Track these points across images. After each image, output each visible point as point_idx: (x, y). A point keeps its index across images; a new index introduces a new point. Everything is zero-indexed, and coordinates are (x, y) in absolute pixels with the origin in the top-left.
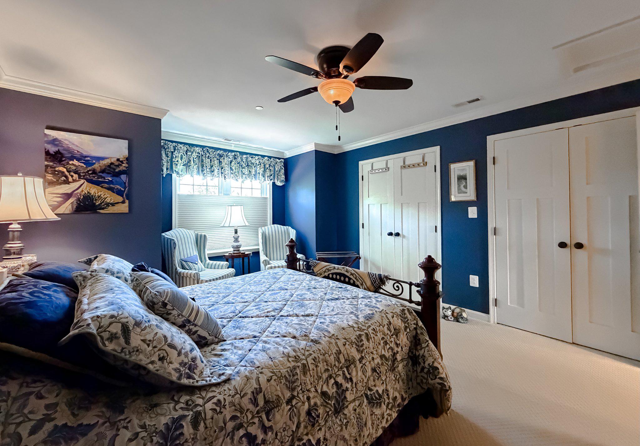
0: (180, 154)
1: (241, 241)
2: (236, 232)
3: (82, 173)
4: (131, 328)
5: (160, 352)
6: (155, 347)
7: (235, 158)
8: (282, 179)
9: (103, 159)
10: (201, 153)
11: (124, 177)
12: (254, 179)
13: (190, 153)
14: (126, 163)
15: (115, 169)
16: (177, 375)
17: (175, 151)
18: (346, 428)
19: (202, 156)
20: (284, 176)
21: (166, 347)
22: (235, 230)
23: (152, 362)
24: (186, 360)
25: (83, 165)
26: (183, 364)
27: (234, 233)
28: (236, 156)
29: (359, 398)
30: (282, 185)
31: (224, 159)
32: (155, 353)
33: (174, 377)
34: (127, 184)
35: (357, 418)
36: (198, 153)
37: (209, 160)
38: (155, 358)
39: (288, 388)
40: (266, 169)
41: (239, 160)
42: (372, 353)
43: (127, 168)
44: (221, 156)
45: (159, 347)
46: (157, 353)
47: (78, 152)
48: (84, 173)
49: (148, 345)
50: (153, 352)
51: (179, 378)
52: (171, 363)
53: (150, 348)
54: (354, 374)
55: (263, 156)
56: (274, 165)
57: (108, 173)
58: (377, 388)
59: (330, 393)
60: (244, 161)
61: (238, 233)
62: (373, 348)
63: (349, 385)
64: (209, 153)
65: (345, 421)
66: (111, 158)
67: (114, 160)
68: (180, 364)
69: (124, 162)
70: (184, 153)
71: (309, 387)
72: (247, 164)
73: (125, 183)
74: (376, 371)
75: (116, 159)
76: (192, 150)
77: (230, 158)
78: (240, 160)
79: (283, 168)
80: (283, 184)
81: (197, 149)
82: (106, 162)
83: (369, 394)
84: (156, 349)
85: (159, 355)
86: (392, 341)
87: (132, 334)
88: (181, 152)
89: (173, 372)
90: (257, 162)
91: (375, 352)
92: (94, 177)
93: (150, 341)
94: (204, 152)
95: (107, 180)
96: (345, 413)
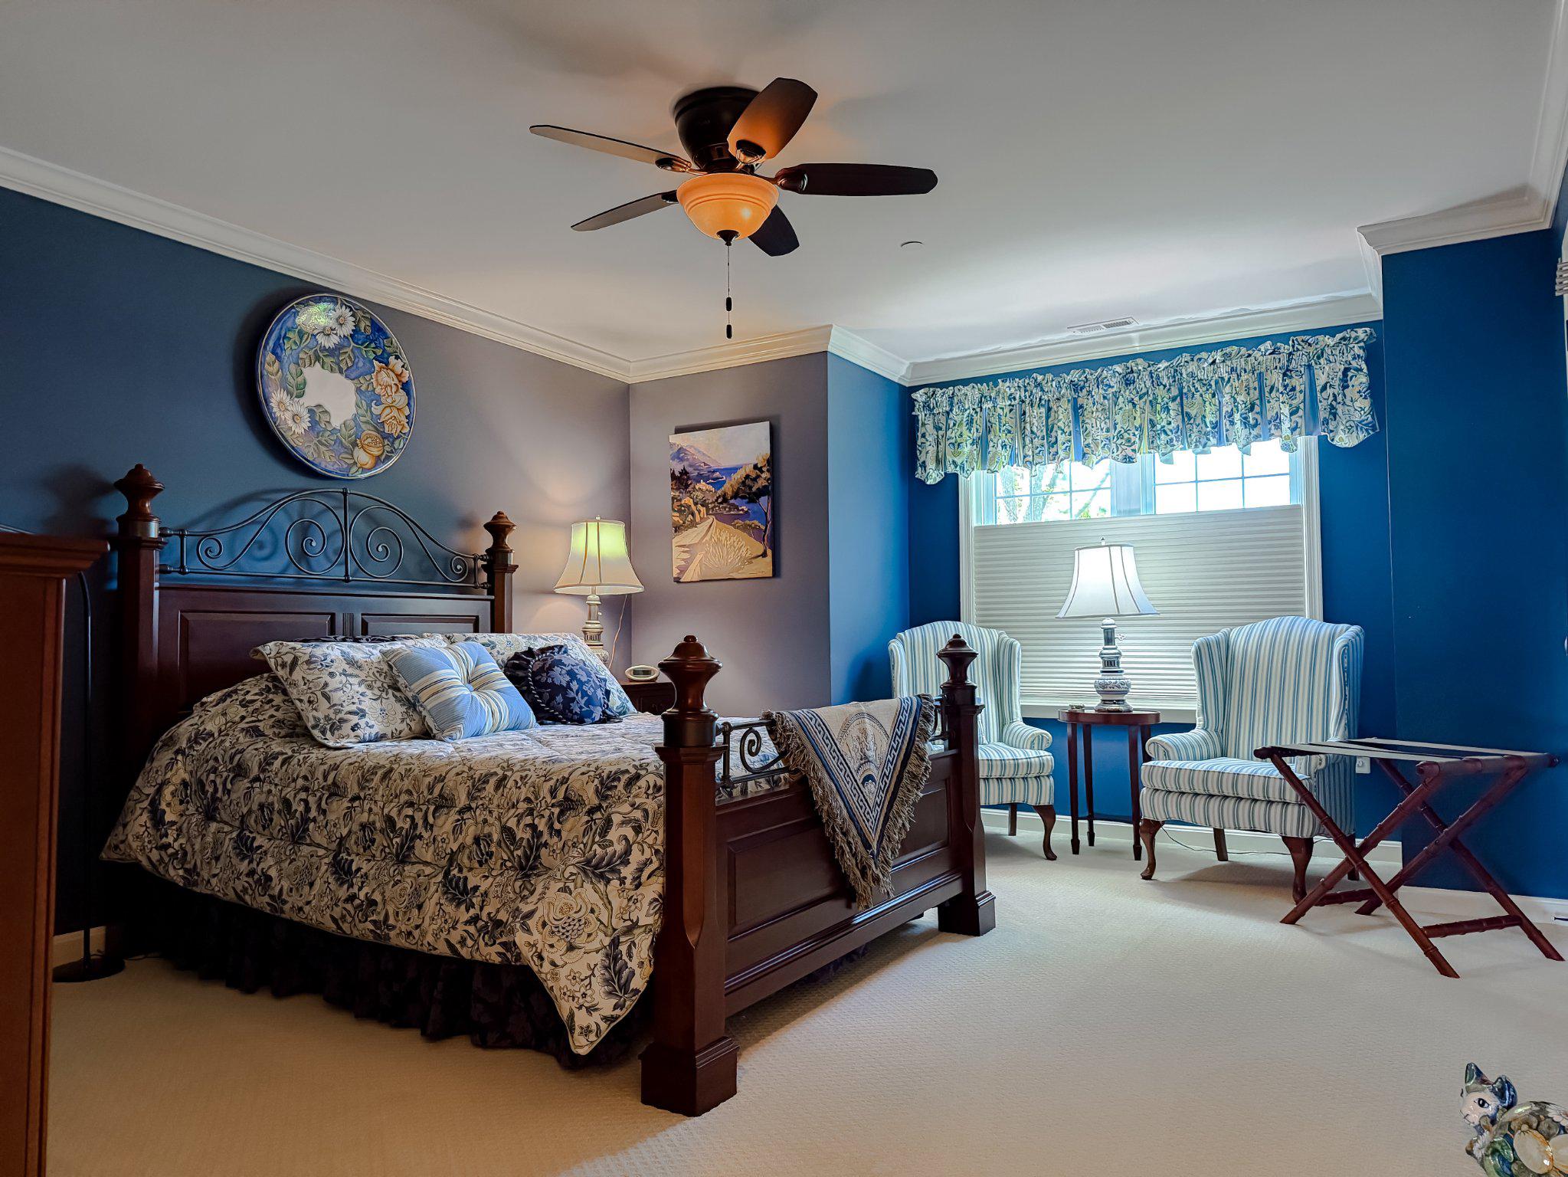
0: (966, 414)
1: (1131, 670)
2: (1109, 640)
3: (711, 503)
4: (299, 663)
5: (311, 695)
6: (310, 688)
7: (1128, 383)
8: (1357, 417)
9: (735, 470)
10: (1017, 397)
11: (764, 501)
12: (1213, 441)
13: (990, 405)
14: (768, 471)
15: (750, 488)
16: (313, 723)
17: (951, 410)
18: (393, 886)
19: (1023, 402)
20: (1366, 404)
21: (319, 694)
22: (1106, 631)
23: (301, 701)
24: (332, 716)
25: (710, 487)
26: (327, 718)
27: (1103, 641)
28: (1132, 372)
29: (436, 867)
30: (1356, 442)
31: (1089, 392)
32: (307, 693)
33: (310, 723)
34: (769, 517)
35: (416, 889)
36: (1011, 397)
37: (1043, 410)
38: (305, 698)
39: (359, 784)
40: (1267, 389)
41: (1144, 383)
42: (490, 812)
43: (769, 479)
44: (1076, 387)
45: (313, 689)
46: (308, 695)
47: (705, 464)
48: (713, 502)
49: (305, 684)
50: (305, 691)
51: (314, 727)
52: (316, 710)
53: (305, 687)
54: (440, 822)
55: (1255, 342)
56: (1309, 367)
57: (743, 498)
58: (469, 875)
59: (399, 824)
60: (1165, 381)
61: (1117, 641)
62: (499, 806)
63: (426, 835)
64: (1042, 390)
65: (399, 878)
66: (746, 465)
67: (749, 469)
68: (326, 717)
69: (764, 469)
70: (976, 407)
71: (378, 797)
72: (1175, 392)
73: (766, 514)
74: (478, 845)
75: (752, 466)
76: (993, 395)
77: (1110, 387)
78: (1149, 384)
79: (1364, 366)
80: (1362, 436)
81: (1004, 386)
82: (739, 476)
83: (452, 873)
84: (309, 691)
85: (310, 697)
86: (543, 816)
87: (298, 668)
88: (967, 407)
89: (311, 719)
90: (1223, 371)
91: (495, 814)
92: (725, 508)
93: (308, 680)
94: (1026, 391)
95: (741, 512)
96: (405, 868)
